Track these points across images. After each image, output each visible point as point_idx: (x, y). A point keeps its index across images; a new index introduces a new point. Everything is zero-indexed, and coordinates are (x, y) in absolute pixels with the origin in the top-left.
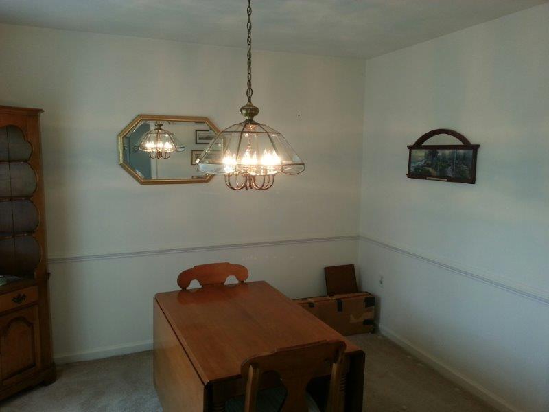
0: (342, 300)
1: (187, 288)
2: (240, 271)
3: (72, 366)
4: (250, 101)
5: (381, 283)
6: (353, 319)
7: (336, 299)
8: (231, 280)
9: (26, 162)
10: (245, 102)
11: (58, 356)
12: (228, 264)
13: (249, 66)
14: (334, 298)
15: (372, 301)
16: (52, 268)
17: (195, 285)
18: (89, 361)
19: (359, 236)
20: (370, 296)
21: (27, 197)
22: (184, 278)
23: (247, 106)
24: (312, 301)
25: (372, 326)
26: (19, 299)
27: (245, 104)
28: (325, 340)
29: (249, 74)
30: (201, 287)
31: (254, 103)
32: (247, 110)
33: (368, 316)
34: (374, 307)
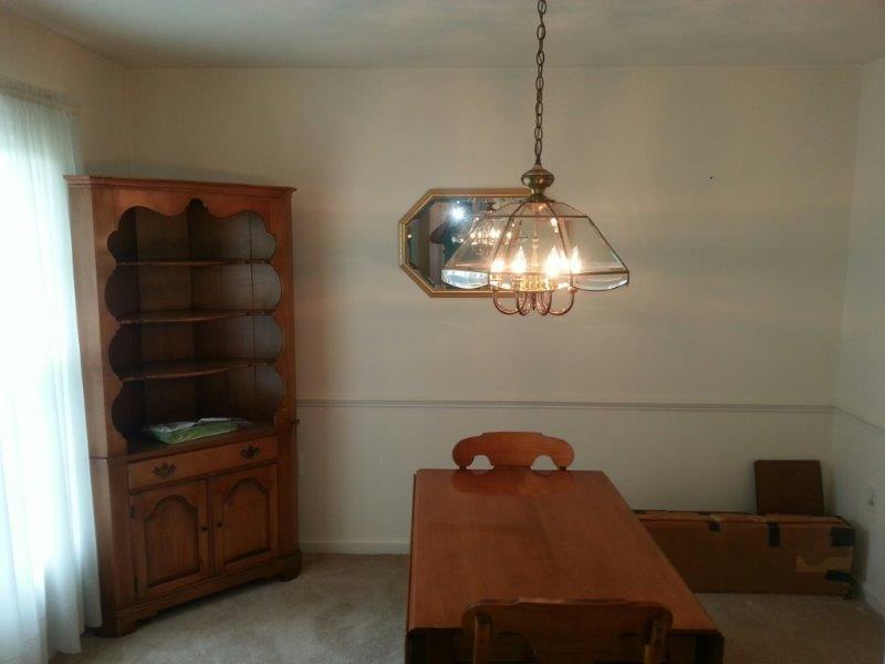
0: (781, 526)
1: (468, 468)
2: (559, 450)
3: (324, 558)
4: (538, 162)
5: (872, 503)
6: (801, 564)
7: (769, 523)
8: (543, 463)
9: (268, 261)
10: (531, 165)
11: (307, 541)
12: (541, 435)
13: (539, 102)
14: (765, 519)
15: (848, 537)
16: (301, 414)
17: (481, 463)
18: (346, 555)
19: (833, 407)
20: (846, 527)
21: (268, 312)
22: (464, 451)
23: (533, 171)
24: (717, 519)
25: (845, 584)
26: (250, 453)
27: (531, 168)
28: (623, 600)
29: (538, 115)
30: (491, 468)
31: (546, 165)
32: (532, 178)
33: (841, 563)
34: (851, 548)
